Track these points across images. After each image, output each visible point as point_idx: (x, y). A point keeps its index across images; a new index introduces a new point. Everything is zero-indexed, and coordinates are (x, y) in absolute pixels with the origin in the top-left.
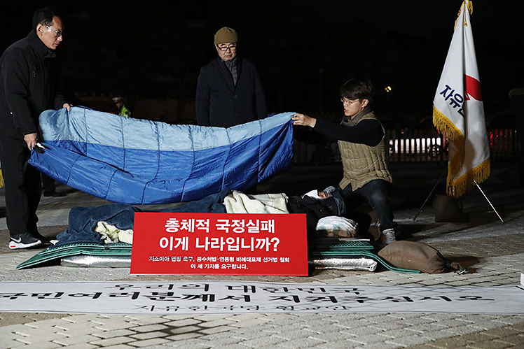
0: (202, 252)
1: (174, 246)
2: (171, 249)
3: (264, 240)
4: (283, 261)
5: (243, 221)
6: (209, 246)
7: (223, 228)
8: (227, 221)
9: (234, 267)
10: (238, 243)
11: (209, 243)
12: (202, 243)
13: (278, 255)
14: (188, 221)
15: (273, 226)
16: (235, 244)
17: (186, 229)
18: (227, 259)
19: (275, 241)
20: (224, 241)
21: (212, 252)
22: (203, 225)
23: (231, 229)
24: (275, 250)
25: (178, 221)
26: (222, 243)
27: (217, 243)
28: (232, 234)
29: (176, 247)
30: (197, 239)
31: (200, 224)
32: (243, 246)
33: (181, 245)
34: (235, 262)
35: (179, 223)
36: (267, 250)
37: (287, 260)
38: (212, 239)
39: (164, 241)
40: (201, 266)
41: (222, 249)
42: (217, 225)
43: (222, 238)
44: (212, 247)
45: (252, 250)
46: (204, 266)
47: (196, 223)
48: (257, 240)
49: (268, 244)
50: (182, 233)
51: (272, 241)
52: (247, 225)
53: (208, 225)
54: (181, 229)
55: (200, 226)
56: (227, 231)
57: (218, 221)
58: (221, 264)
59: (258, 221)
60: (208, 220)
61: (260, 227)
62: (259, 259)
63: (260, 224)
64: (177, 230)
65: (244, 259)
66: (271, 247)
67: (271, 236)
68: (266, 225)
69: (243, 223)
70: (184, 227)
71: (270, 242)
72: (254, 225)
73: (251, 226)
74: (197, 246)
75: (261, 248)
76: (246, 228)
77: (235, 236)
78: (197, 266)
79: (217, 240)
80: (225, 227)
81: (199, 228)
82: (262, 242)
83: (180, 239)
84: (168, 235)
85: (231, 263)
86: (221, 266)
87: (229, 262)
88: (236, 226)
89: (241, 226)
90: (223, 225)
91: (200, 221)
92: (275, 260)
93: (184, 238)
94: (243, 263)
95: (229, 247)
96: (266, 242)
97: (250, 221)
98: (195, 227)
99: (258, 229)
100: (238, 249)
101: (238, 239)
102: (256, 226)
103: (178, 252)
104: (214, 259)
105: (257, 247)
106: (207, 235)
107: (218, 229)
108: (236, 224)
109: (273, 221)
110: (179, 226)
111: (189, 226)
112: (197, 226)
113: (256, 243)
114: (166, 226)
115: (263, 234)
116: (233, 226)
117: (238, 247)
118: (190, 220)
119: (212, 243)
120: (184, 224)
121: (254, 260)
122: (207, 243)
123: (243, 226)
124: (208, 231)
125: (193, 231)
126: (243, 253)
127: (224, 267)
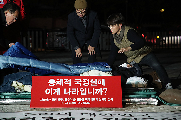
0: (67, 96)
2: (51, 94)
3: (99, 89)
4: (109, 100)
5: (89, 79)
6: (71, 93)
7: (78, 84)
8: (80, 80)
9: (84, 103)
10: (86, 91)
11: (71, 91)
12: (67, 91)
13: (107, 97)
14: (60, 80)
15: (104, 82)
16: (84, 92)
17: (59, 84)
18: (80, 99)
19: (105, 90)
20: (79, 90)
21: (73, 96)
22: (68, 82)
23: (82, 84)
24: (105, 94)
25: (55, 80)
26: (78, 91)
27: (75, 91)
29: (54, 93)
30: (65, 89)
31: (66, 81)
32: (88, 93)
33: (57, 92)
34: (85, 101)
36: (101, 94)
37: (112, 99)
38: (73, 89)
39: (48, 90)
40: (67, 103)
41: (78, 94)
42: (75, 82)
43: (78, 89)
44: (73, 93)
45: (93, 94)
46: (68, 103)
47: (64, 81)
48: (96, 89)
49: (102, 91)
50: (57, 86)
51: (104, 89)
52: (91, 82)
53: (70, 82)
54: (57, 84)
55: (66, 83)
56: (80, 85)
57: (76, 80)
58: (77, 102)
59: (96, 79)
60: (70, 79)
61: (97, 82)
62: (97, 99)
63: (97, 81)
64: (54, 85)
65: (89, 99)
66: (103, 93)
67: (103, 87)
68: (100, 81)
70: (58, 83)
71: (102, 90)
72: (94, 82)
73: (92, 82)
74: (65, 93)
75: (98, 93)
76: (90, 83)
77: (84, 87)
78: (65, 103)
79: (75, 89)
80: (79, 83)
81: (66, 84)
82: (98, 90)
83: (56, 90)
84: (50, 88)
85: (83, 101)
86: (77, 103)
87: (82, 101)
88: (85, 82)
89: (87, 82)
90: (78, 82)
92: (105, 99)
93: (58, 89)
94: (88, 101)
95: (82, 93)
96: (100, 90)
97: (92, 79)
98: (64, 83)
99: (96, 83)
100: (86, 94)
101: (86, 89)
102: (95, 82)
103: (55, 96)
104: (74, 99)
105: (96, 93)
106: (70, 87)
107: (76, 84)
109: (104, 79)
110: (55, 83)
111: (61, 82)
112: (65, 82)
113: (95, 91)
114: (49, 83)
115: (99, 86)
116: (83, 82)
117: (86, 93)
118: (61, 80)
119: (73, 91)
120: (58, 81)
121: (94, 99)
122: (70, 91)
123: (89, 82)
124: (70, 85)
125: (63, 85)
126: (89, 96)
127: (79, 103)
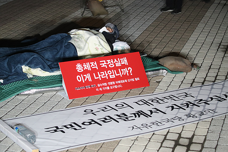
0: (98, 81)
1: (84, 80)
2: (84, 82)
3: (124, 70)
4: (136, 80)
5: (112, 60)
6: (101, 77)
7: (104, 66)
8: (105, 61)
9: (116, 87)
10: (113, 73)
11: (100, 75)
12: (97, 76)
13: (133, 77)
14: (86, 64)
15: (126, 61)
16: (112, 74)
17: (87, 69)
18: (111, 83)
19: (130, 69)
20: (107, 73)
21: (104, 80)
22: (94, 66)
23: (108, 65)
24: (131, 74)
25: (81, 65)
26: (107, 75)
27: (104, 75)
28: (109, 69)
29: (85, 80)
30: (94, 74)
31: (92, 65)
32: (116, 75)
33: (87, 78)
34: (116, 84)
35: (82, 66)
36: (128, 75)
37: (138, 79)
38: (101, 73)
39: (79, 77)
40: (101, 89)
41: (107, 78)
42: (101, 64)
43: (105, 71)
44: (102, 77)
45: (121, 76)
46: (102, 89)
47: (91, 65)
48: (122, 70)
49: (127, 71)
50: (86, 72)
51: (129, 69)
52: (115, 62)
53: (96, 65)
54: (85, 69)
55: (93, 66)
56: (106, 67)
58: (109, 86)
59: (118, 59)
60: (95, 62)
61: (121, 63)
62: (126, 81)
63: (120, 61)
64: (82, 70)
65: (119, 82)
66: (129, 72)
67: (127, 67)
68: (123, 60)
69: (112, 61)
70: (85, 68)
71: (128, 70)
72: (117, 62)
73: (116, 62)
74: (95, 78)
75: (125, 74)
76: (114, 64)
77: (111, 69)
78: (99, 89)
79: (103, 73)
80: (105, 65)
81: (93, 68)
82: (124, 71)
83: (86, 75)
84: (80, 74)
85: (114, 85)
86: (110, 88)
87: (113, 85)
88: (110, 64)
89: (112, 63)
90: (103, 64)
91: (92, 63)
92: (133, 80)
93: (87, 74)
94: (119, 84)
95: (110, 76)
97: (115, 59)
98: (90, 67)
99: (120, 63)
100: (114, 77)
101: (113, 70)
102: (118, 62)
103: (87, 82)
104: (105, 84)
105: (123, 74)
106: (98, 71)
107: (102, 66)
108: (109, 62)
109: (125, 58)
110: (83, 68)
111: (87, 67)
112: (91, 66)
113: (122, 72)
114: (77, 69)
115: (123, 66)
116: (108, 64)
117: (114, 75)
118: (87, 63)
119: (102, 75)
120: (85, 66)
121: (124, 82)
122: (99, 76)
123: (113, 63)
124: (97, 69)
125: (90, 70)
126: (118, 78)
127: (111, 88)
